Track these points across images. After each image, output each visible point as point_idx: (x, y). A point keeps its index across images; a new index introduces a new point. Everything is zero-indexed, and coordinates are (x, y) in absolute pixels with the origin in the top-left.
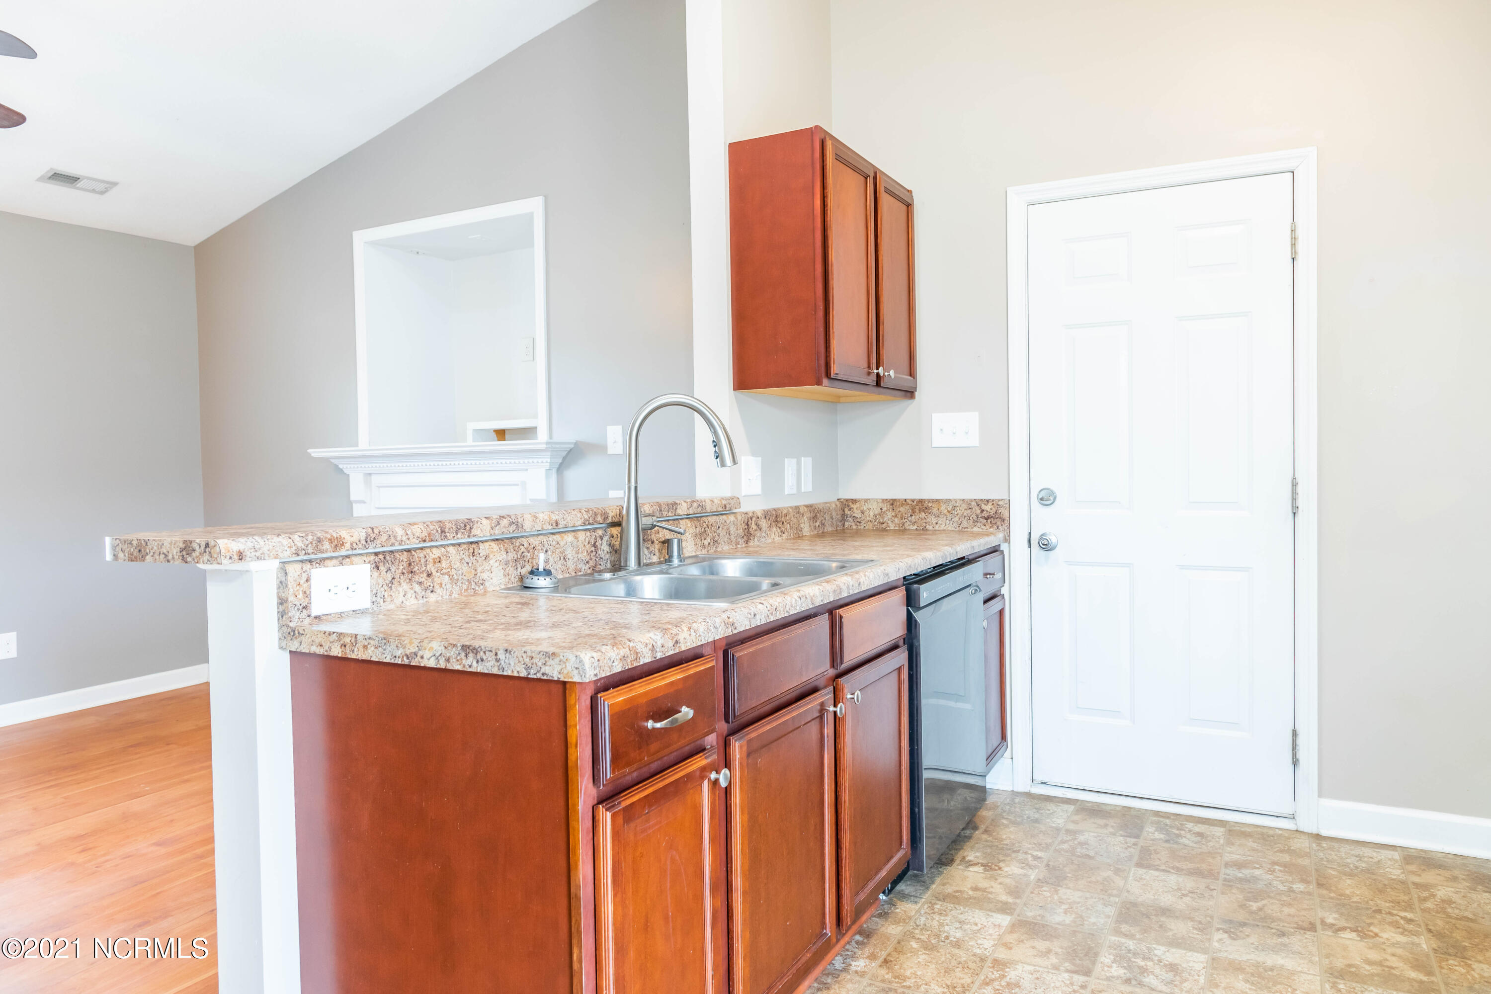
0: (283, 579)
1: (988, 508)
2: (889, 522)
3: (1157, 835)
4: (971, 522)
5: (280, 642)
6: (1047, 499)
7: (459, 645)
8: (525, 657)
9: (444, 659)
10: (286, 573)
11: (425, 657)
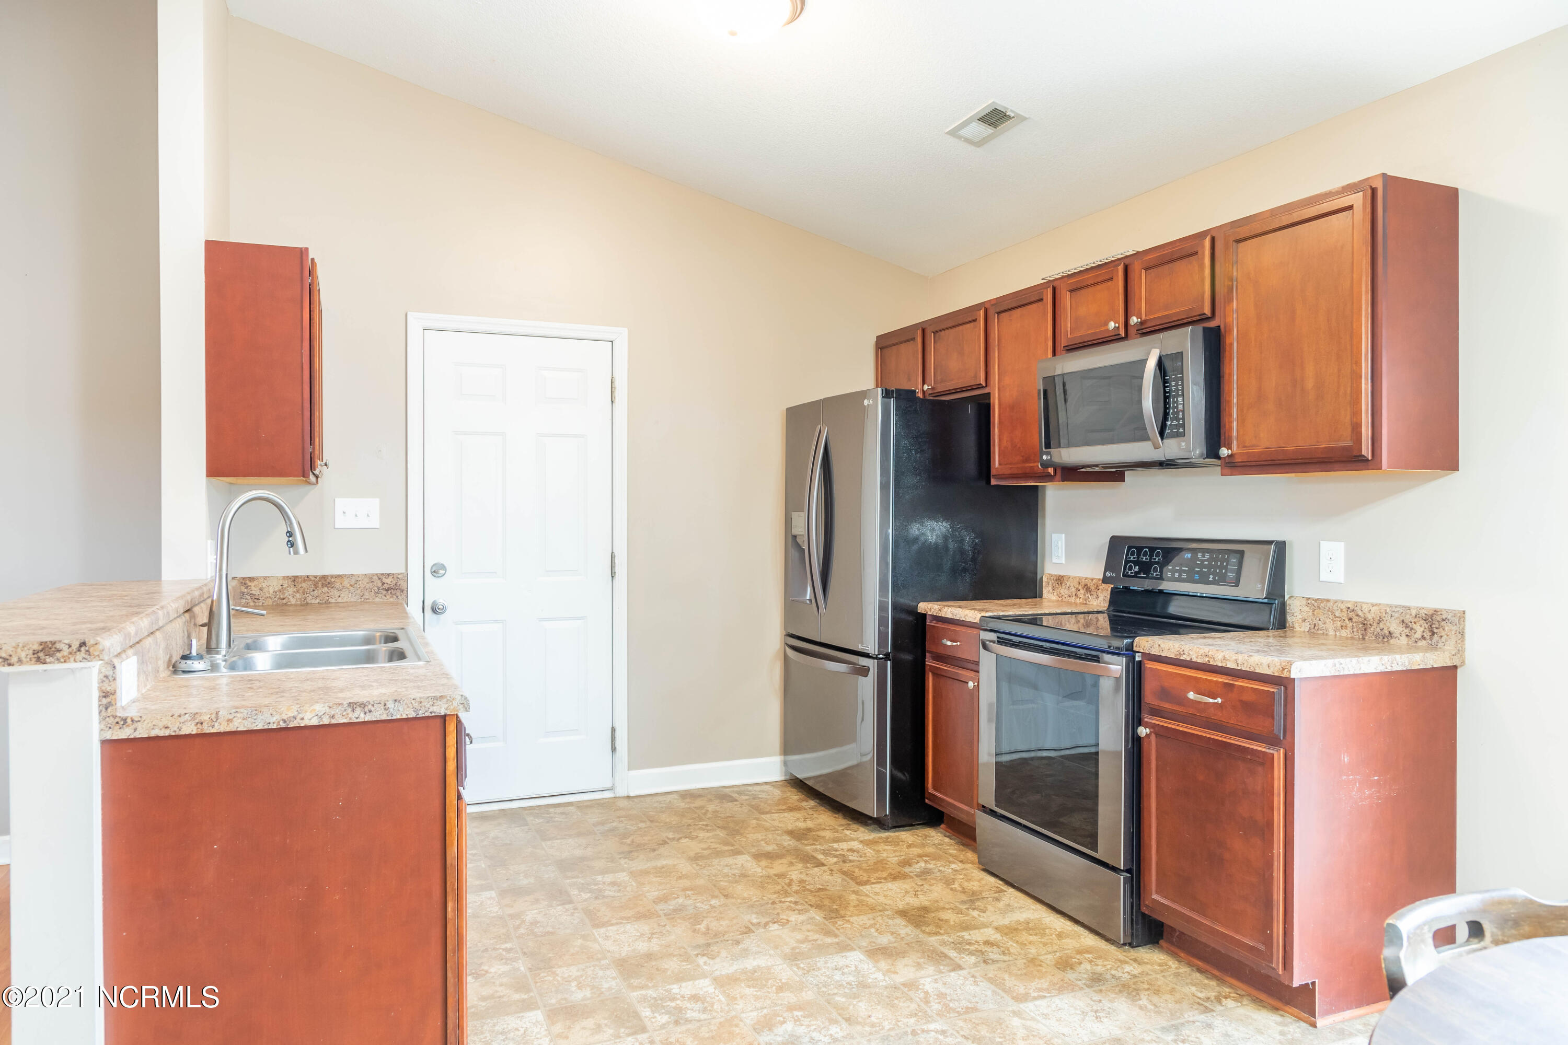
0: (110, 673)
1: (388, 581)
2: (290, 597)
3: (538, 821)
4: (373, 593)
5: (102, 732)
6: (437, 570)
7: (345, 703)
8: (413, 702)
9: (328, 717)
10: (114, 667)
11: (306, 718)
